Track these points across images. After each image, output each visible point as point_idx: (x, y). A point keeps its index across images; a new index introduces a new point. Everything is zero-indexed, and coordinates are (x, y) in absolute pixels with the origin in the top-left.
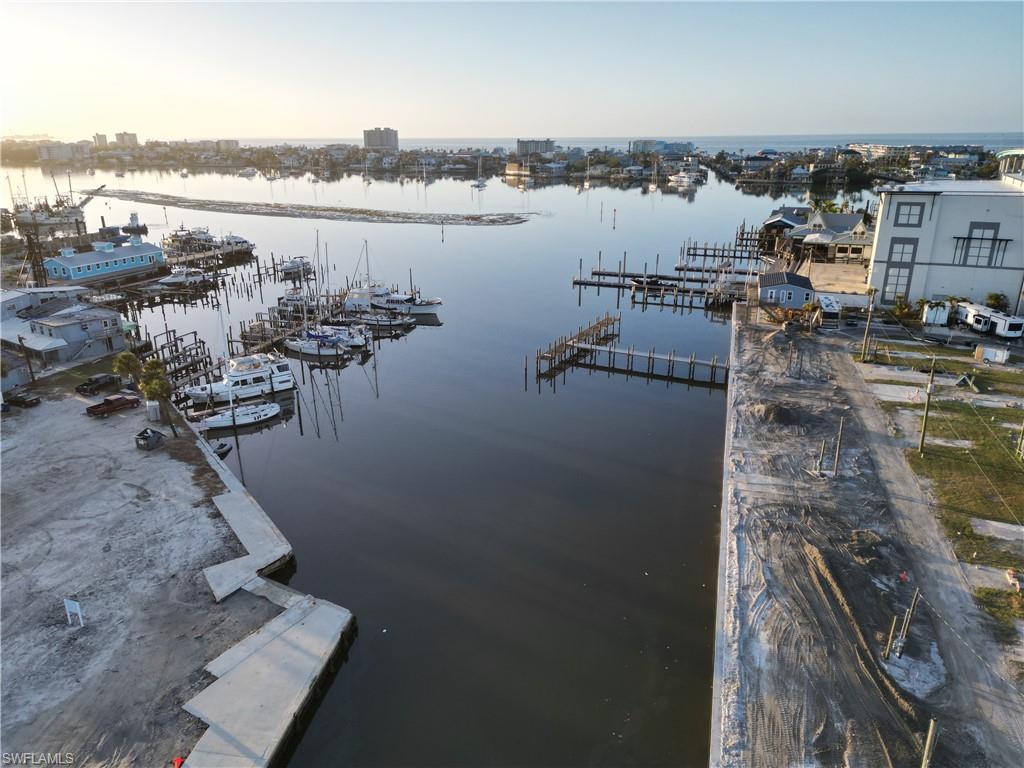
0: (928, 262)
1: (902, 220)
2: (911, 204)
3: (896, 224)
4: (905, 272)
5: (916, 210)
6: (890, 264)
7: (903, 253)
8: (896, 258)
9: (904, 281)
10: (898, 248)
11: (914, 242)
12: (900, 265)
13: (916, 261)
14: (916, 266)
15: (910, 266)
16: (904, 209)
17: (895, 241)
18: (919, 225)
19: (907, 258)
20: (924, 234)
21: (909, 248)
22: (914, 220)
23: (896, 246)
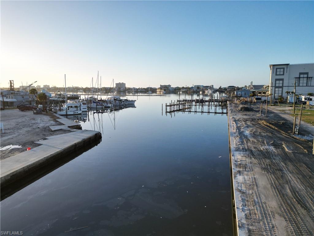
0: (287, 86)
2: (280, 68)
3: (276, 75)
4: (280, 89)
5: (282, 70)
6: (276, 87)
7: (279, 83)
9: (281, 92)
11: (282, 80)
13: (284, 86)
16: (278, 70)
18: (283, 75)
19: (281, 85)
20: (285, 77)
23: (277, 81)
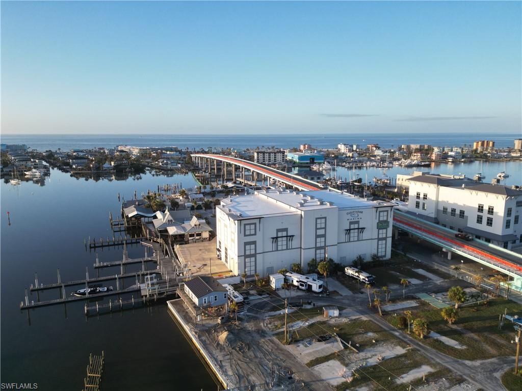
0: (262, 252)
1: (248, 233)
2: (250, 224)
3: (245, 235)
4: (253, 259)
5: (253, 227)
6: (246, 256)
7: (250, 250)
8: (248, 253)
9: (253, 264)
10: (248, 247)
11: (254, 243)
12: (250, 256)
13: (257, 252)
14: (257, 255)
15: (254, 255)
16: (247, 227)
17: (246, 244)
18: (255, 234)
19: (253, 252)
20: (258, 238)
21: (253, 246)
22: (253, 232)
23: (247, 246)
